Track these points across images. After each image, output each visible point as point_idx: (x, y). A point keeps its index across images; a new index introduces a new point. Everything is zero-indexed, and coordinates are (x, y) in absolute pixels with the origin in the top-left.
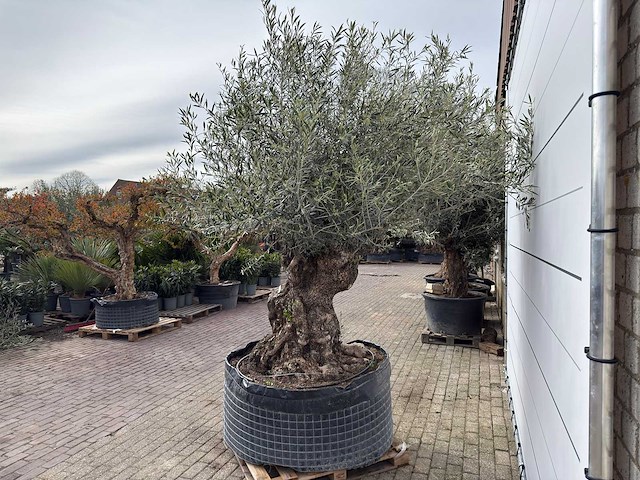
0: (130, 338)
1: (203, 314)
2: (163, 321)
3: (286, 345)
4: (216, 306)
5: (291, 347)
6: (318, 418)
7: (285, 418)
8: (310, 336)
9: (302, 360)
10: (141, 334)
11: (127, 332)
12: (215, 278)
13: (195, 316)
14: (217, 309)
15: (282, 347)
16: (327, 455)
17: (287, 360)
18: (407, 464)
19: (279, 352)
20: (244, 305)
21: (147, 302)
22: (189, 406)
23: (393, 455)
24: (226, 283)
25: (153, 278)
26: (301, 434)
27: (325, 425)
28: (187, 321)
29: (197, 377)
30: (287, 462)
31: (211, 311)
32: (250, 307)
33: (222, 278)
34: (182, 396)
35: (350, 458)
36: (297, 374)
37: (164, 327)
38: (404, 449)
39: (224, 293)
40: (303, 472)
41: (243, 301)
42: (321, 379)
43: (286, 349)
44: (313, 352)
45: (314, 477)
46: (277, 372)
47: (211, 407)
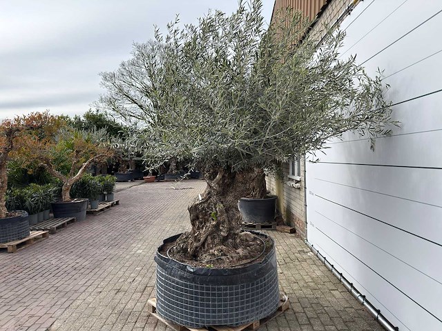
0: (10, 249)
1: (63, 226)
2: (34, 234)
3: (209, 237)
4: (70, 219)
5: (213, 238)
6: (248, 286)
7: (226, 289)
8: (230, 229)
9: (224, 247)
10: (19, 246)
11: (6, 245)
12: (66, 197)
13: (58, 228)
14: (72, 221)
15: (206, 240)
16: (253, 311)
17: (212, 248)
18: (288, 309)
19: (203, 244)
20: (91, 217)
21: (21, 219)
22: (102, 296)
23: (281, 304)
24: (75, 200)
25: (17, 199)
26: (237, 299)
27: (253, 290)
28: (52, 232)
29: (92, 274)
30: (226, 321)
31: (68, 223)
32: (96, 217)
33: (72, 196)
34: (90, 289)
35: (265, 310)
36: (223, 257)
37: (36, 239)
38: (287, 299)
39: (76, 208)
40: (237, 326)
41: (91, 213)
42: (240, 259)
43: (209, 241)
44: (230, 240)
45: (243, 328)
46: (205, 258)
47: (121, 294)
